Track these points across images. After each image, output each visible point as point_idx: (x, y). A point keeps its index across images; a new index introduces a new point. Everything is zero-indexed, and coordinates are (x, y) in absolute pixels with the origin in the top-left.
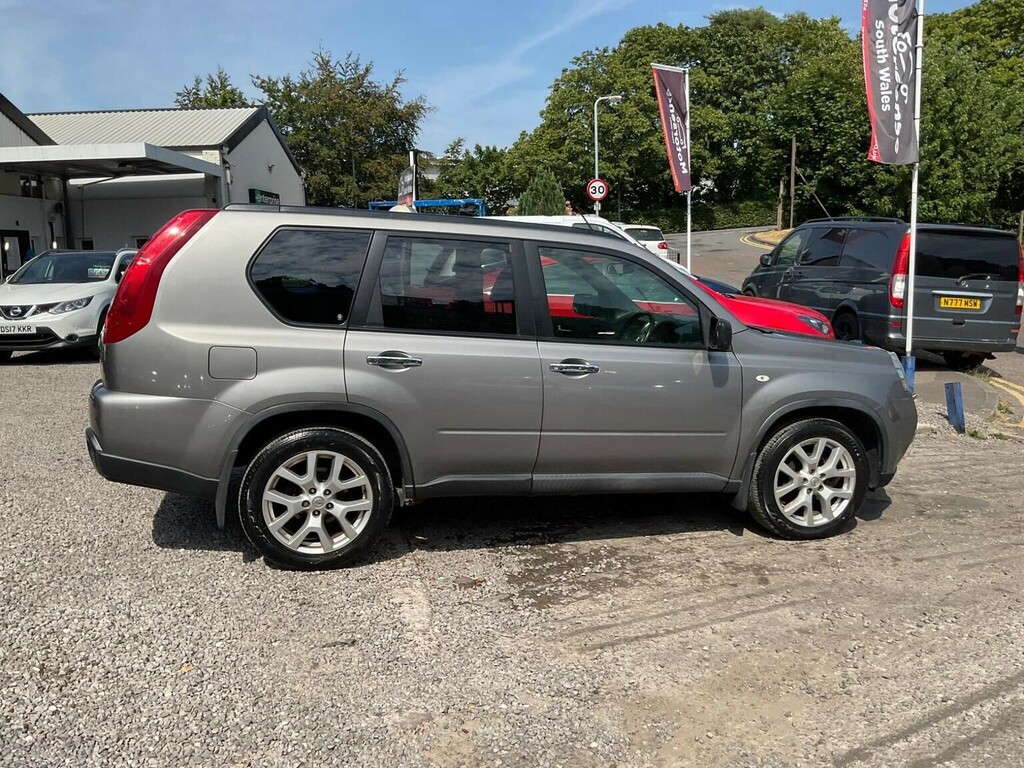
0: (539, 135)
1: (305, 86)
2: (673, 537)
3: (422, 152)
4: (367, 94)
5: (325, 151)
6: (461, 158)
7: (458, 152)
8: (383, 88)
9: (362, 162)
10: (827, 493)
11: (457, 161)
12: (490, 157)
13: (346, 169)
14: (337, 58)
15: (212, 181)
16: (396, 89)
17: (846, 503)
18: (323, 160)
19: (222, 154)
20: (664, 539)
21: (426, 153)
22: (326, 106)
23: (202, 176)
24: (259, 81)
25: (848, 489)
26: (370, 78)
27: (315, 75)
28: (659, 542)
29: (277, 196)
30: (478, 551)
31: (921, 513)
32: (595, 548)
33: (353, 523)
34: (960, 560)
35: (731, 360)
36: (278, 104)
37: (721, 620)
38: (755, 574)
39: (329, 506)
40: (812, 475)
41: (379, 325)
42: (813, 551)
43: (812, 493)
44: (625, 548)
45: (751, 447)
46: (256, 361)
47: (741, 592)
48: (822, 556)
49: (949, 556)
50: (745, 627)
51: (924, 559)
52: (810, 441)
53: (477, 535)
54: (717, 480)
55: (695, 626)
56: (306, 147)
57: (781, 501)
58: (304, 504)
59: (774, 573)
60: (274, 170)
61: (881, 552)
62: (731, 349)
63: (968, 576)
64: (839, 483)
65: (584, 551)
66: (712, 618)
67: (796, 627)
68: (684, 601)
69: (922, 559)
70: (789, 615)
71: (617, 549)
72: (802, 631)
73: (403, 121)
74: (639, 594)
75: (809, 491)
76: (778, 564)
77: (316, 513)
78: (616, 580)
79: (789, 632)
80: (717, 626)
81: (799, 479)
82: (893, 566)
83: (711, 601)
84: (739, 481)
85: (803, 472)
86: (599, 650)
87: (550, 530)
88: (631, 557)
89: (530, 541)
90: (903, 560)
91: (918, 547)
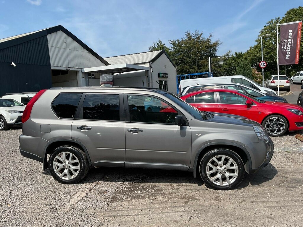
0: (256, 47)
1: (183, 41)
2: (177, 185)
3: (218, 56)
4: (201, 41)
5: (188, 59)
6: (230, 57)
7: (229, 55)
8: (206, 39)
9: (199, 61)
10: (227, 174)
11: (229, 58)
12: (240, 56)
13: (194, 63)
14: (192, 32)
15: (147, 72)
16: (210, 39)
17: (235, 179)
18: (188, 62)
19: (150, 64)
20: (174, 185)
21: (219, 56)
22: (189, 46)
23: (145, 70)
24: (171, 42)
25: (236, 174)
26: (202, 36)
27: (186, 38)
28: (171, 185)
29: (167, 74)
30: (118, 183)
31: (278, 185)
32: (150, 185)
33: (76, 172)
34: (269, 204)
35: (188, 128)
36: (176, 47)
37: (155, 213)
38: (187, 200)
39: (70, 167)
40: (221, 168)
41: (82, 118)
42: (217, 194)
43: (221, 174)
44: (159, 187)
45: (196, 157)
46: (51, 128)
47: (174, 205)
48: (218, 196)
49: (267, 202)
50: (159, 217)
51: (255, 202)
52: (219, 156)
53: (124, 178)
54: (185, 167)
55: (145, 214)
56: (183, 58)
57: (210, 176)
58: (63, 166)
59: (194, 200)
60: (166, 67)
61: (242, 197)
62: (188, 125)
63: (264, 211)
64: (233, 171)
65: (146, 186)
66: (154, 212)
67: (175, 219)
68: (153, 206)
69: (254, 202)
70: (178, 215)
71: (156, 186)
72: (175, 221)
73: (212, 48)
74: (144, 202)
75: (220, 173)
76: (199, 197)
77: (66, 169)
78: (143, 196)
79: (171, 221)
80: (151, 215)
81: (215, 169)
82: (239, 203)
83: (161, 207)
84: (193, 168)
85: (218, 167)
86: (109, 217)
87: (145, 178)
88: (157, 190)
89: (135, 181)
90: (246, 201)
91: (259, 197)
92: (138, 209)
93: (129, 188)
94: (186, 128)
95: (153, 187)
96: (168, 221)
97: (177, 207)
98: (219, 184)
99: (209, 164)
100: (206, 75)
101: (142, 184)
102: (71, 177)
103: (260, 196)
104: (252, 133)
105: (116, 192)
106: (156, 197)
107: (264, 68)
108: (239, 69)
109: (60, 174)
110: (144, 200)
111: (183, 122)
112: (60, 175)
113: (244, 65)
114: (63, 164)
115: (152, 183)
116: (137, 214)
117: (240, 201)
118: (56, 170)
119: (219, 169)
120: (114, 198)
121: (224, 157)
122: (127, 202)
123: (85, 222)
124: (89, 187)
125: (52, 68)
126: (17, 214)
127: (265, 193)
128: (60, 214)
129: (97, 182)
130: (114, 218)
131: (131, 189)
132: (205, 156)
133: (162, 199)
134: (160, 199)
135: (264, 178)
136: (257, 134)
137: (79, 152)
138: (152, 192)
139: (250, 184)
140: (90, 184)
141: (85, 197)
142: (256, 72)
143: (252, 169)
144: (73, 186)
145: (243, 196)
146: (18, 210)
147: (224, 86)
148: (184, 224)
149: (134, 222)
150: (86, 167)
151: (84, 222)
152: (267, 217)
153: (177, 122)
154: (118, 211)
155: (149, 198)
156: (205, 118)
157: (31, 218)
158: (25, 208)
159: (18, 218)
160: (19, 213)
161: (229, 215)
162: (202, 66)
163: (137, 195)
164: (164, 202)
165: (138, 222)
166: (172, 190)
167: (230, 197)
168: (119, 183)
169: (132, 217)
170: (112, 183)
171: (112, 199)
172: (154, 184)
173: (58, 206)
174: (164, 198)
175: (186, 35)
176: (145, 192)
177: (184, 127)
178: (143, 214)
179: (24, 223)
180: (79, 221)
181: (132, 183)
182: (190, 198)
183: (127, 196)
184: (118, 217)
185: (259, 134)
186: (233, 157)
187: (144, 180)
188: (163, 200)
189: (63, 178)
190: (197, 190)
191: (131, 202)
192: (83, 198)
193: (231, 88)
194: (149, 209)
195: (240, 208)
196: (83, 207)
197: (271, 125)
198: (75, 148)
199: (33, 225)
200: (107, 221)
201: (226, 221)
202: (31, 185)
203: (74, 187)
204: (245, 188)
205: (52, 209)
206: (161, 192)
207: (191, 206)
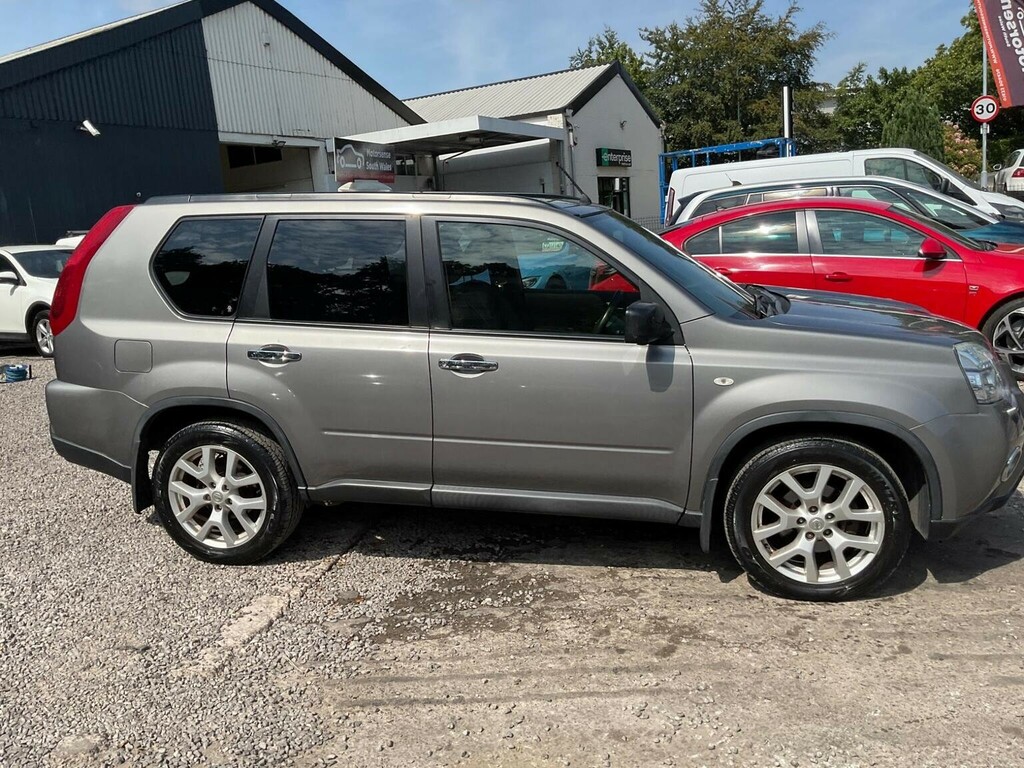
0: (960, 46)
1: (692, 30)
2: (637, 573)
3: (818, 84)
4: (759, 30)
5: (709, 98)
6: (863, 86)
7: (859, 80)
8: (776, 20)
9: (748, 104)
10: (838, 541)
11: (857, 90)
12: (897, 81)
13: (730, 113)
15: (556, 145)
16: (790, 19)
17: (870, 558)
18: (706, 108)
19: (566, 117)
20: (625, 573)
21: (824, 85)
22: (712, 49)
23: (547, 141)
24: (646, 34)
25: (874, 540)
26: (762, 11)
27: (701, 18)
28: (614, 575)
29: (628, 153)
30: (412, 561)
32: (533, 574)
33: (255, 521)
34: (1012, 668)
35: (682, 356)
36: (664, 54)
37: (539, 697)
38: (671, 640)
39: (229, 501)
40: (813, 514)
41: (265, 317)
42: (795, 619)
43: (815, 539)
44: (564, 580)
45: (710, 469)
46: (152, 354)
47: (616, 663)
48: (797, 628)
49: (1002, 658)
50: (553, 713)
51: (951, 657)
52: (806, 468)
53: (437, 541)
54: (666, 509)
55: (498, 699)
56: (690, 95)
57: (765, 545)
58: (206, 497)
59: (697, 642)
60: (626, 126)
61: (895, 635)
62: (682, 342)
63: (990, 698)
64: (862, 529)
65: (515, 577)
66: (534, 691)
67: (617, 727)
68: (532, 663)
69: (947, 657)
70: (630, 708)
71: (554, 579)
72: (616, 735)
73: (797, 54)
74: (499, 643)
75: (810, 535)
76: (721, 630)
77: (218, 508)
78: (499, 620)
79: (599, 732)
80: (523, 704)
81: (790, 519)
82: (885, 660)
83: (564, 668)
84: (699, 513)
85: (799, 509)
86: (358, 708)
87: (516, 544)
88: (556, 593)
89: (478, 556)
90: (914, 653)
91: (968, 635)
92: (474, 677)
93: (451, 583)
94: (672, 356)
95: (542, 582)
96: (589, 734)
97: (627, 670)
98: (803, 579)
99: (764, 500)
100: (770, 151)
101: (502, 570)
102: (238, 539)
103: (973, 630)
104: (948, 372)
105: (402, 601)
106: (548, 626)
107: (989, 122)
108: (895, 128)
109: (198, 527)
110: (500, 637)
111: (658, 332)
112: (194, 531)
113: (914, 111)
114: (205, 492)
115: (539, 567)
116: (467, 697)
117: (886, 652)
118: (180, 514)
119: (804, 520)
120: (389, 622)
121: (825, 471)
122: (435, 642)
123: (264, 724)
124: (300, 575)
125: (223, 138)
126: (17, 683)
127: (991, 619)
128: (176, 689)
129: (335, 557)
130: (378, 711)
131: (459, 588)
132: (747, 466)
133: (571, 635)
134: (563, 633)
135: (989, 550)
136: (970, 376)
137: (262, 446)
138: (538, 605)
139: (930, 578)
140: (309, 563)
141: (283, 615)
142: (958, 140)
143: (943, 519)
144: (242, 571)
145: (899, 629)
146: (24, 667)
147: (835, 189)
148: (651, 750)
149: (452, 733)
150: (289, 501)
151: (259, 726)
152: (1006, 730)
153: (632, 329)
154: (397, 680)
155: (521, 629)
156: (754, 314)
157: (66, 701)
158: (50, 661)
159: (19, 700)
160: (26, 681)
161: (840, 716)
162: (757, 120)
163: (478, 614)
164: (578, 649)
165: (465, 733)
166: (617, 595)
167: (846, 634)
168: (418, 563)
169: (445, 708)
170: (390, 560)
171: (380, 628)
172: (544, 569)
173: (174, 654)
174: (579, 630)
175: (702, 8)
176: (509, 599)
177: (665, 349)
178: (491, 696)
179: (33, 723)
180: (242, 719)
181: (463, 562)
182: (683, 633)
183: (439, 618)
184: (391, 708)
185: (976, 379)
186: (862, 473)
187: (510, 552)
188: (577, 638)
189: (208, 542)
190: (715, 600)
191: (450, 642)
192: (271, 623)
193: (862, 195)
194: (515, 675)
195: (889, 684)
196: (266, 658)
197: (1016, 336)
198: (243, 430)
199: (64, 734)
200: (348, 722)
201: (825, 742)
202: (93, 566)
203: (244, 577)
204: (909, 594)
205: (148, 665)
206: (570, 604)
207: (686, 668)
